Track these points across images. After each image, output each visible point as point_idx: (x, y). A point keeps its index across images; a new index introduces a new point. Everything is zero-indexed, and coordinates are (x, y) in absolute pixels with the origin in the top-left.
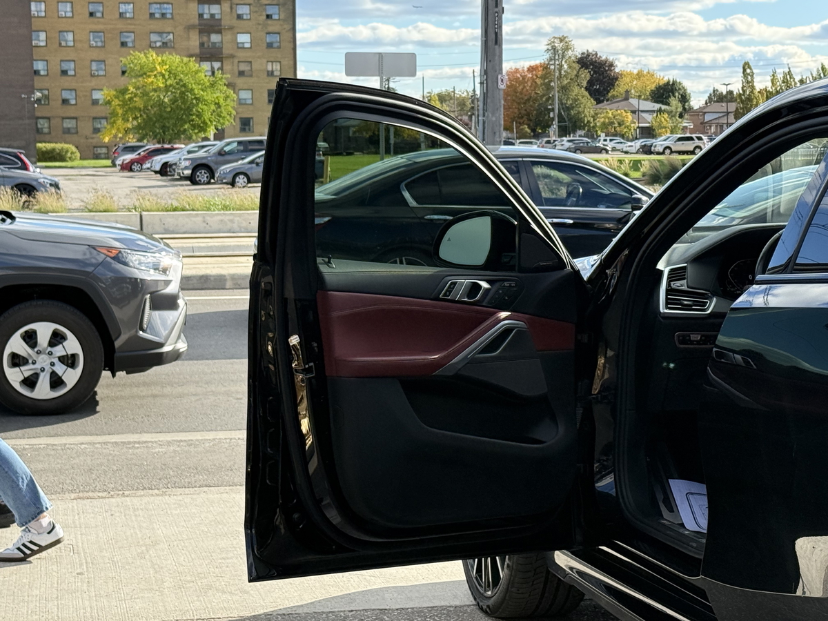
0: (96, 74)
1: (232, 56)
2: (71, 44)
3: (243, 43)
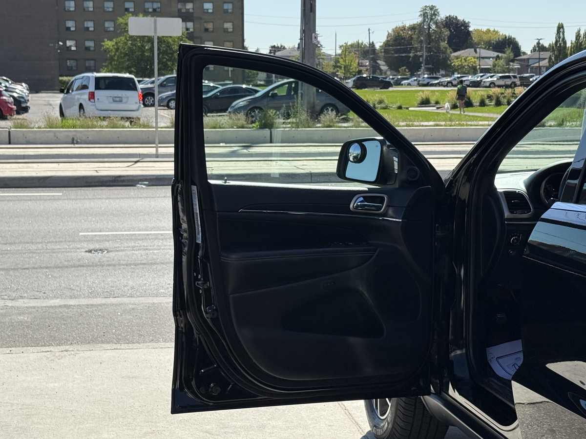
0: (109, 29)
1: (200, 18)
2: (91, 9)
3: (208, 10)
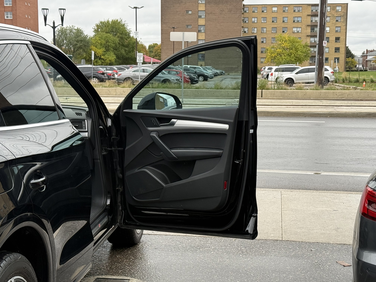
2: (265, 32)
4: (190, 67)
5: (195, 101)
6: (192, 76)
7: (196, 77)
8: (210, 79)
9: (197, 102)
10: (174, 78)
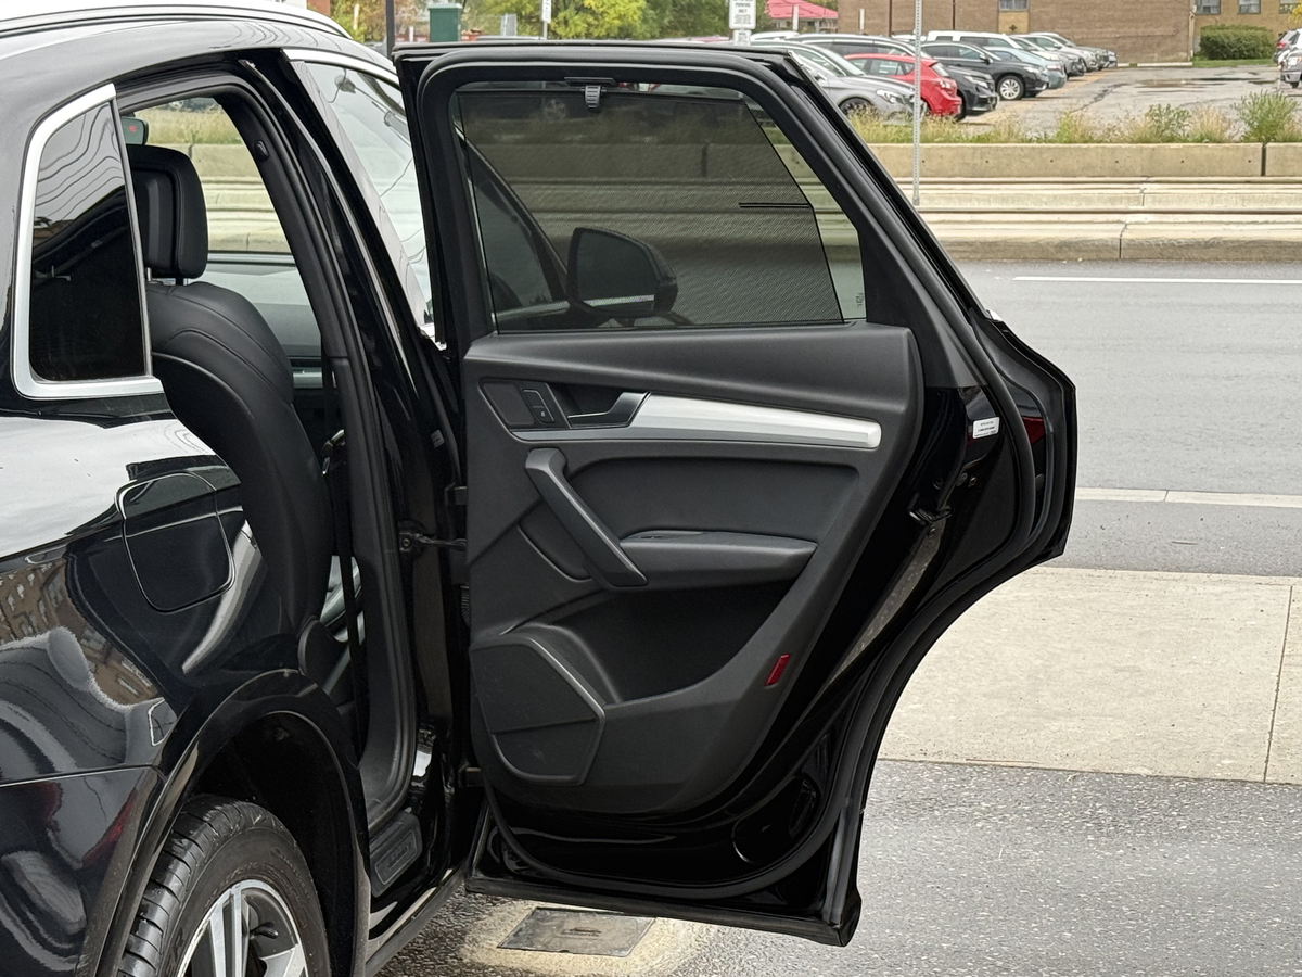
4: (963, 39)
5: (970, 199)
6: (971, 79)
7: (984, 84)
8: (1048, 88)
9: (978, 200)
10: (888, 93)
